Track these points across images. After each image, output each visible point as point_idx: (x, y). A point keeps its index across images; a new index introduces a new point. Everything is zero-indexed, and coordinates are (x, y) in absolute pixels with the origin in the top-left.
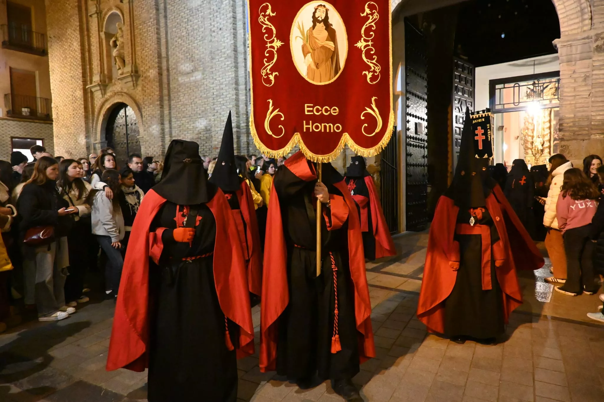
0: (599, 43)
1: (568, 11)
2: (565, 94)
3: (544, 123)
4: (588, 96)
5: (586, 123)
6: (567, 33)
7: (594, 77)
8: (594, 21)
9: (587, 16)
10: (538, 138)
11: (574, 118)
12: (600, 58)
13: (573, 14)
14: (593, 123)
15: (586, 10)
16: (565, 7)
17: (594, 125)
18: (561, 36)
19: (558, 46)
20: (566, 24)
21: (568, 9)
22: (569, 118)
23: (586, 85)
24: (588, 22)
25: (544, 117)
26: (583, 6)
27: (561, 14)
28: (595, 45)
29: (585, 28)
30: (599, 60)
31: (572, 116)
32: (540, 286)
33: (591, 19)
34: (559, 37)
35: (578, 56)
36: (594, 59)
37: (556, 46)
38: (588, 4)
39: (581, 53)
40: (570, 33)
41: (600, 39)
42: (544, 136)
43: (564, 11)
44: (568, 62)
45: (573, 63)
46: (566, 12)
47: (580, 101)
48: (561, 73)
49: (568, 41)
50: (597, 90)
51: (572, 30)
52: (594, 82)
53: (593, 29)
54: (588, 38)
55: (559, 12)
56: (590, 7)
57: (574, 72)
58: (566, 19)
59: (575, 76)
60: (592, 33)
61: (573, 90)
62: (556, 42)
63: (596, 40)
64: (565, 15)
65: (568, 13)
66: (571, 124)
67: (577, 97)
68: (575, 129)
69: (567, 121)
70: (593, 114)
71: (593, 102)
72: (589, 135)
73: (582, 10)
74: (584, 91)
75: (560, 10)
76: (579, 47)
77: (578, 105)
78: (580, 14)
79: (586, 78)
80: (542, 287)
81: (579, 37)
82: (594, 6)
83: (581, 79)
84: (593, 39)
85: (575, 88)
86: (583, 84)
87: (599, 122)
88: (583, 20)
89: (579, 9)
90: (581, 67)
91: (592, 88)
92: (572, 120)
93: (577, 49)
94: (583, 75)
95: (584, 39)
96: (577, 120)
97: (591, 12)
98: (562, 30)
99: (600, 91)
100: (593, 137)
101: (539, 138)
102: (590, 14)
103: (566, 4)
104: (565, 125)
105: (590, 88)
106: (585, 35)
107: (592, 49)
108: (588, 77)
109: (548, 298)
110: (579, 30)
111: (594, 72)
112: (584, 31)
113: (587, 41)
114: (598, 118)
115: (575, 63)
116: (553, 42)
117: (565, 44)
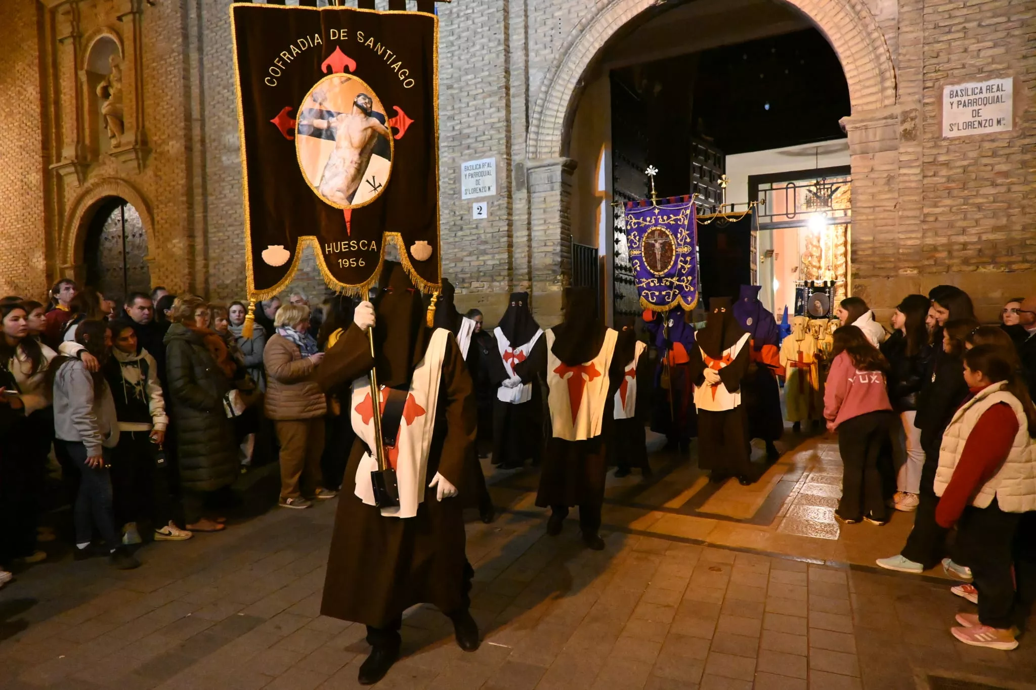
0: (908, 125)
1: (862, 73)
2: (859, 204)
3: (837, 246)
4: (892, 208)
5: (890, 251)
6: (860, 108)
7: (901, 178)
8: (900, 92)
9: (890, 83)
10: (827, 271)
11: (873, 241)
12: (910, 150)
13: (868, 79)
14: (901, 251)
15: (888, 74)
16: (857, 68)
17: (903, 254)
18: (852, 112)
19: (848, 128)
20: (858, 94)
21: (861, 70)
22: (866, 242)
23: (890, 191)
24: (891, 92)
25: (837, 236)
26: (883, 67)
27: (851, 77)
28: (901, 129)
29: (887, 102)
30: (909, 153)
31: (871, 238)
32: (825, 514)
33: (896, 87)
34: (849, 114)
35: (877, 145)
36: (902, 150)
37: (844, 128)
38: (891, 64)
39: (882, 140)
40: (866, 108)
41: (909, 120)
42: (836, 267)
43: (855, 73)
44: (863, 153)
45: (871, 155)
46: (859, 74)
47: (882, 216)
48: (852, 171)
49: (862, 121)
50: (907, 198)
51: (868, 103)
52: (901, 186)
53: (900, 103)
54: (891, 117)
55: (848, 75)
56: (894, 69)
57: (872, 170)
58: (858, 87)
59: (873, 175)
60: (897, 110)
61: (871, 197)
62: (844, 121)
63: (903, 122)
64: (857, 80)
65: (862, 77)
66: (869, 252)
67: (877, 209)
68: (876, 259)
69: (863, 246)
70: (902, 236)
71: (901, 217)
72: (896, 269)
73: (882, 73)
74: (887, 199)
75: (850, 71)
76: (879, 132)
77: (879, 222)
78: (879, 79)
79: (890, 179)
80: (827, 515)
81: (879, 115)
82: (899, 69)
83: (883, 181)
84: (900, 119)
85: (873, 195)
86: (886, 188)
87: (910, 249)
88: (884, 89)
89: (877, 71)
90: (882, 162)
91: (899, 196)
92: (870, 245)
93: (876, 135)
94: (885, 175)
95: (885, 118)
96: (878, 245)
97: (895, 77)
98: (853, 102)
99: (910, 201)
100: (901, 272)
101: (829, 270)
102: (893, 80)
103: (859, 63)
104: (860, 253)
105: (896, 195)
106: (887, 113)
107: (898, 136)
108: (893, 177)
109: (836, 532)
110: (878, 105)
111: (903, 171)
112: (885, 106)
113: (890, 121)
114: (909, 242)
115: (873, 156)
116: (840, 121)
117: (858, 125)
